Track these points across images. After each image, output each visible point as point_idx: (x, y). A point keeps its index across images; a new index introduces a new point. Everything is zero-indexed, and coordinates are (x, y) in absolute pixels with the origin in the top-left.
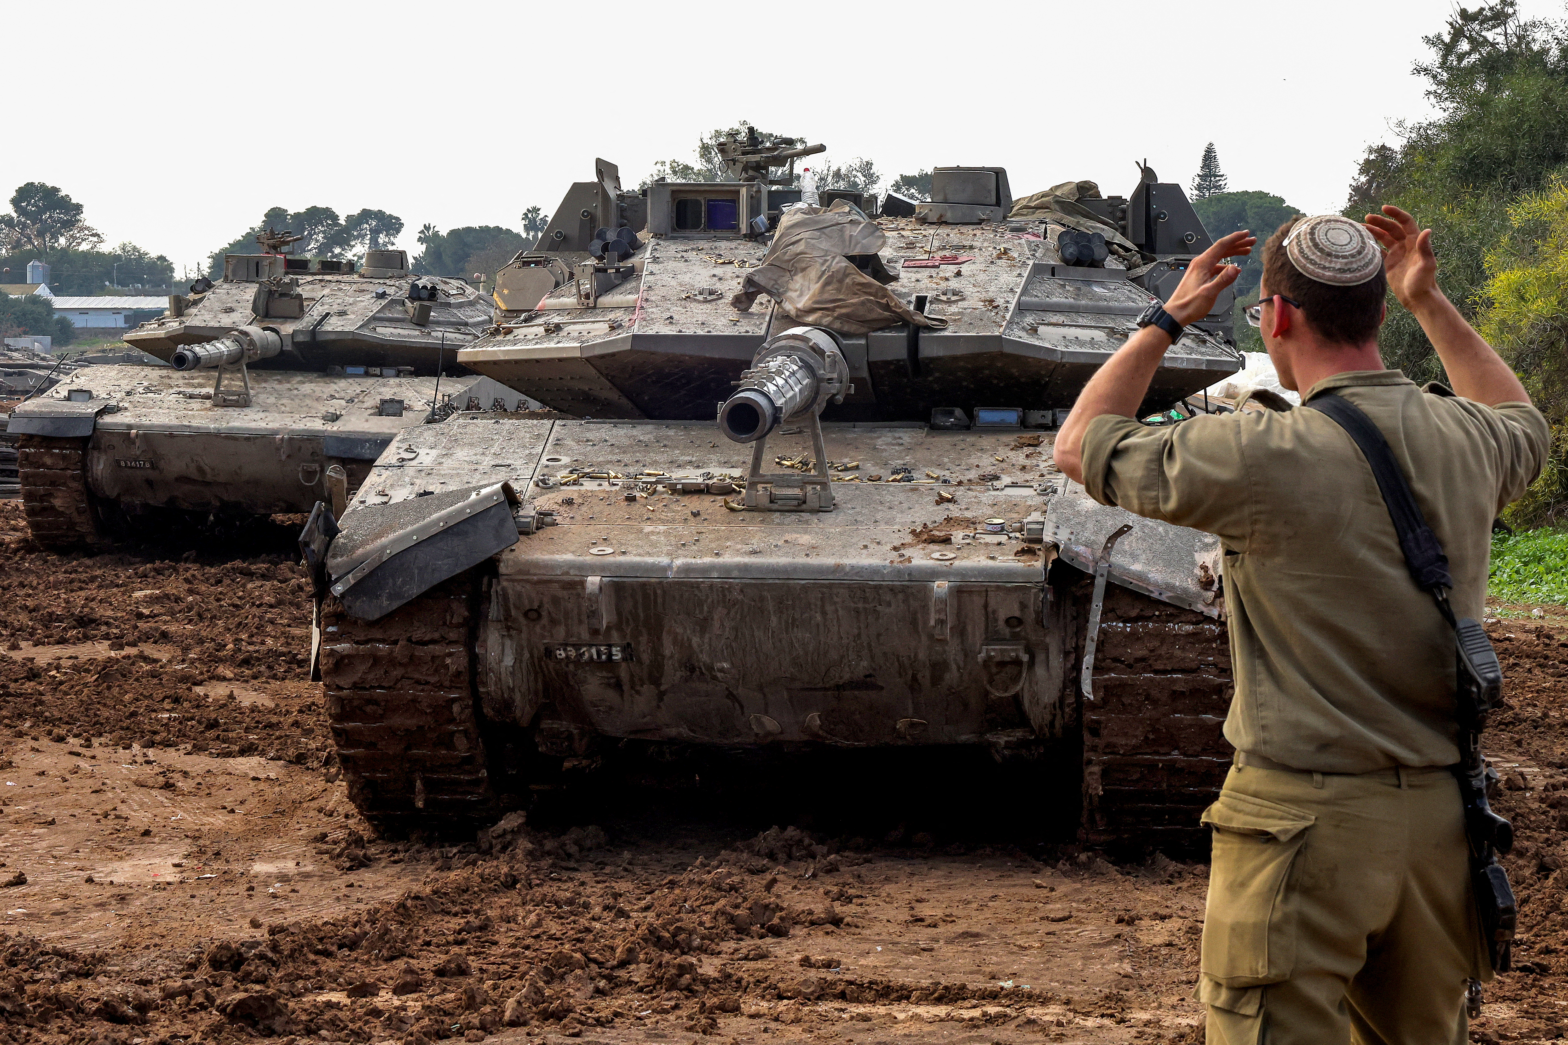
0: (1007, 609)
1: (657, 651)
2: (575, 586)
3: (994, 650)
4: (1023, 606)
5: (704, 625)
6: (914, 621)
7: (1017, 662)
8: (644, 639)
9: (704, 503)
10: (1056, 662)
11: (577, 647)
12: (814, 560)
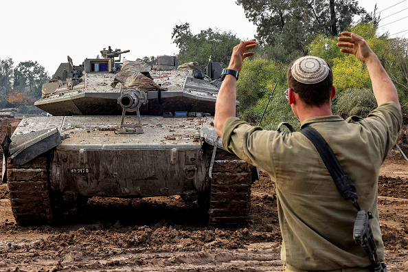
0: (191, 156)
1: (98, 170)
2: (76, 152)
3: (188, 167)
4: (195, 155)
5: (111, 162)
6: (167, 160)
7: (194, 170)
8: (94, 166)
9: (108, 132)
10: (204, 169)
11: (76, 169)
12: (140, 144)
